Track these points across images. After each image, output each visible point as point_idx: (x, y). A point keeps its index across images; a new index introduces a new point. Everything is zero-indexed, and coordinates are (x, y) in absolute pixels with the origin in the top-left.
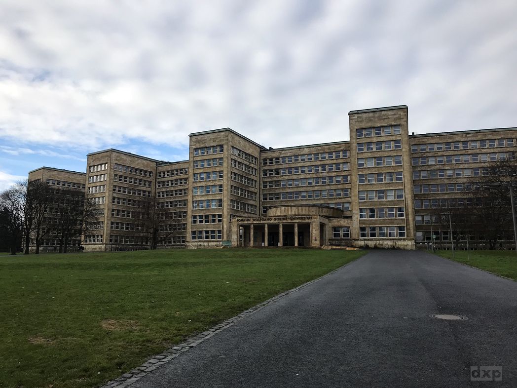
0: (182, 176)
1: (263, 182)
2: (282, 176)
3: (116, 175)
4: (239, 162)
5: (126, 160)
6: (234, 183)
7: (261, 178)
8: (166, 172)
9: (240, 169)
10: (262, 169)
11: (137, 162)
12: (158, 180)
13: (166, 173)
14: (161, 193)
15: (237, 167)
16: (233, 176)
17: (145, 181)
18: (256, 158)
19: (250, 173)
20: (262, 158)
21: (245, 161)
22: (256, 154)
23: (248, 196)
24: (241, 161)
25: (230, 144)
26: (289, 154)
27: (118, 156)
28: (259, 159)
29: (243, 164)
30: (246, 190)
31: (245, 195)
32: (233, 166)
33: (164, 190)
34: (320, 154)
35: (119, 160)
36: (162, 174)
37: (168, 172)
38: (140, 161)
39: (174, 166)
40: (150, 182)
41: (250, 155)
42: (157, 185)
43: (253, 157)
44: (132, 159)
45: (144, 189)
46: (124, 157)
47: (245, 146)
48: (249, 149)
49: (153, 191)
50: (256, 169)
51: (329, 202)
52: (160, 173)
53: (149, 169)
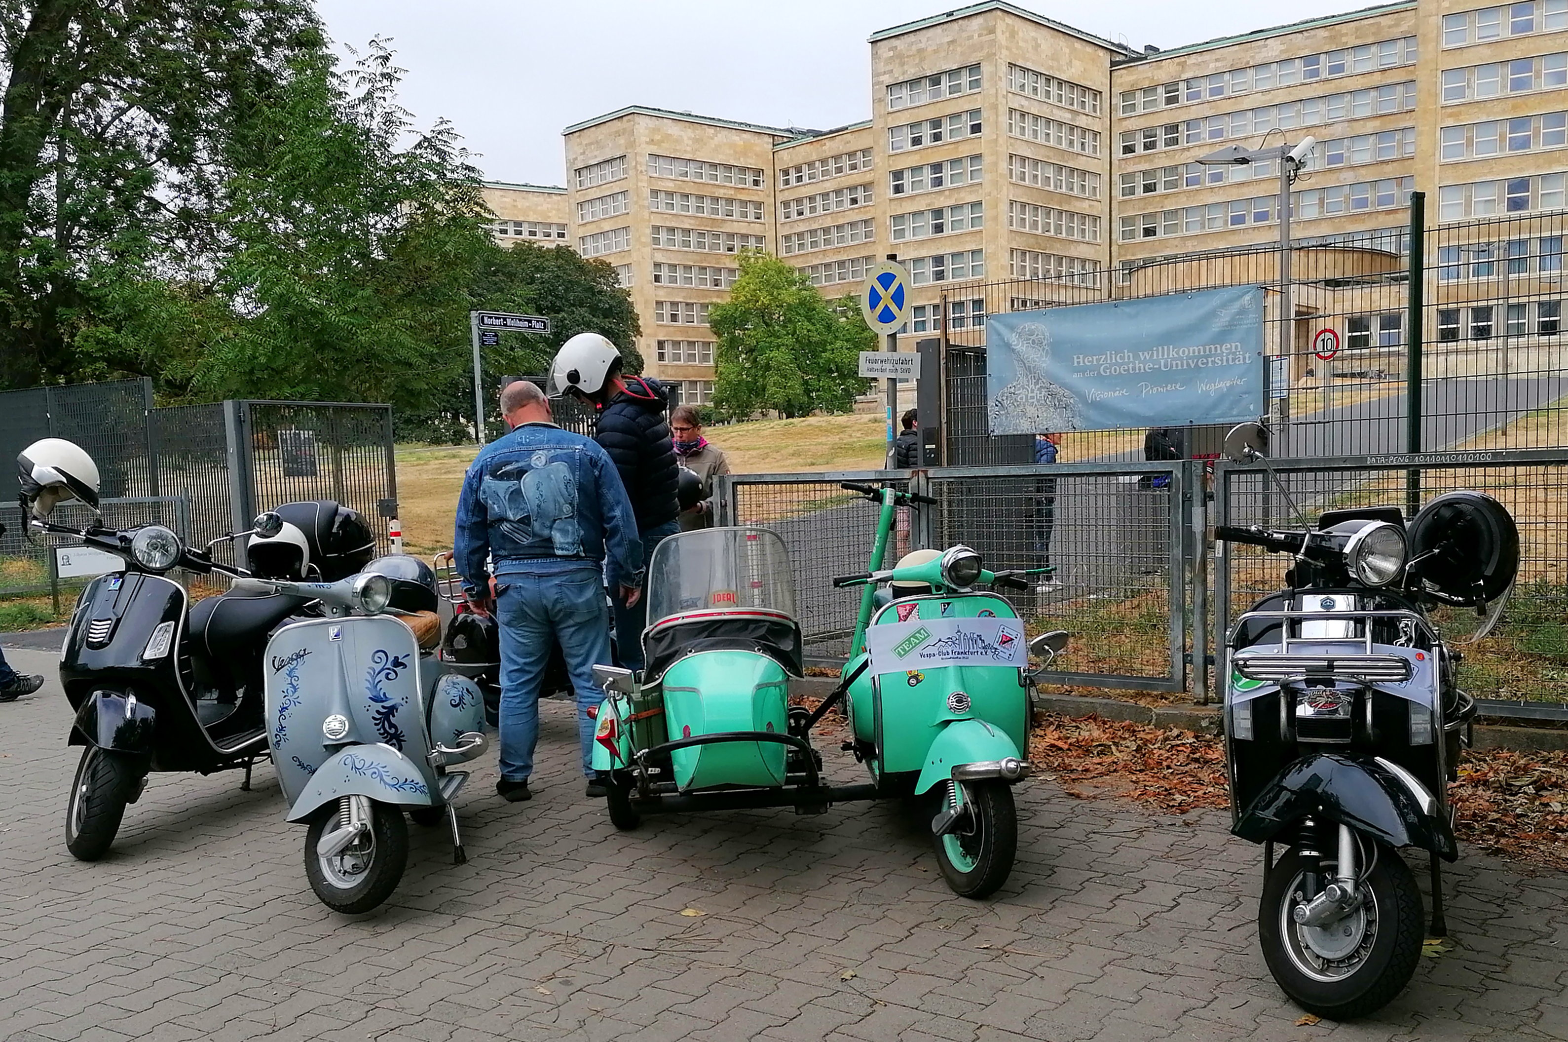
0: (855, 178)
1: (1123, 176)
2: (1189, 149)
3: (655, 193)
4: (1036, 117)
5: (679, 141)
6: (1020, 191)
7: (1115, 162)
8: (805, 168)
9: (1041, 140)
10: (1116, 131)
11: (713, 143)
12: (780, 197)
13: (805, 171)
14: (795, 238)
15: (1028, 136)
16: (1016, 167)
17: (744, 203)
18: (1097, 93)
19: (1077, 148)
20: (1116, 90)
21: (1055, 111)
22: (1098, 79)
23: (1070, 230)
24: (1045, 111)
25: (1004, 57)
26: (1212, 65)
27: (656, 130)
28: (1105, 95)
29: (1048, 121)
30: (1060, 212)
31: (1058, 229)
32: (1016, 132)
33: (801, 228)
34: (1323, 57)
35: (658, 143)
36: (793, 176)
37: (811, 165)
38: (722, 137)
39: (828, 144)
40: (759, 205)
41: (1072, 85)
42: (781, 211)
43: (1085, 89)
44: (699, 131)
45: (743, 229)
46: (674, 129)
47: (1055, 57)
48: (1070, 63)
49: (770, 235)
50: (1096, 134)
51: (1350, 228)
52: (786, 172)
53: (751, 163)
